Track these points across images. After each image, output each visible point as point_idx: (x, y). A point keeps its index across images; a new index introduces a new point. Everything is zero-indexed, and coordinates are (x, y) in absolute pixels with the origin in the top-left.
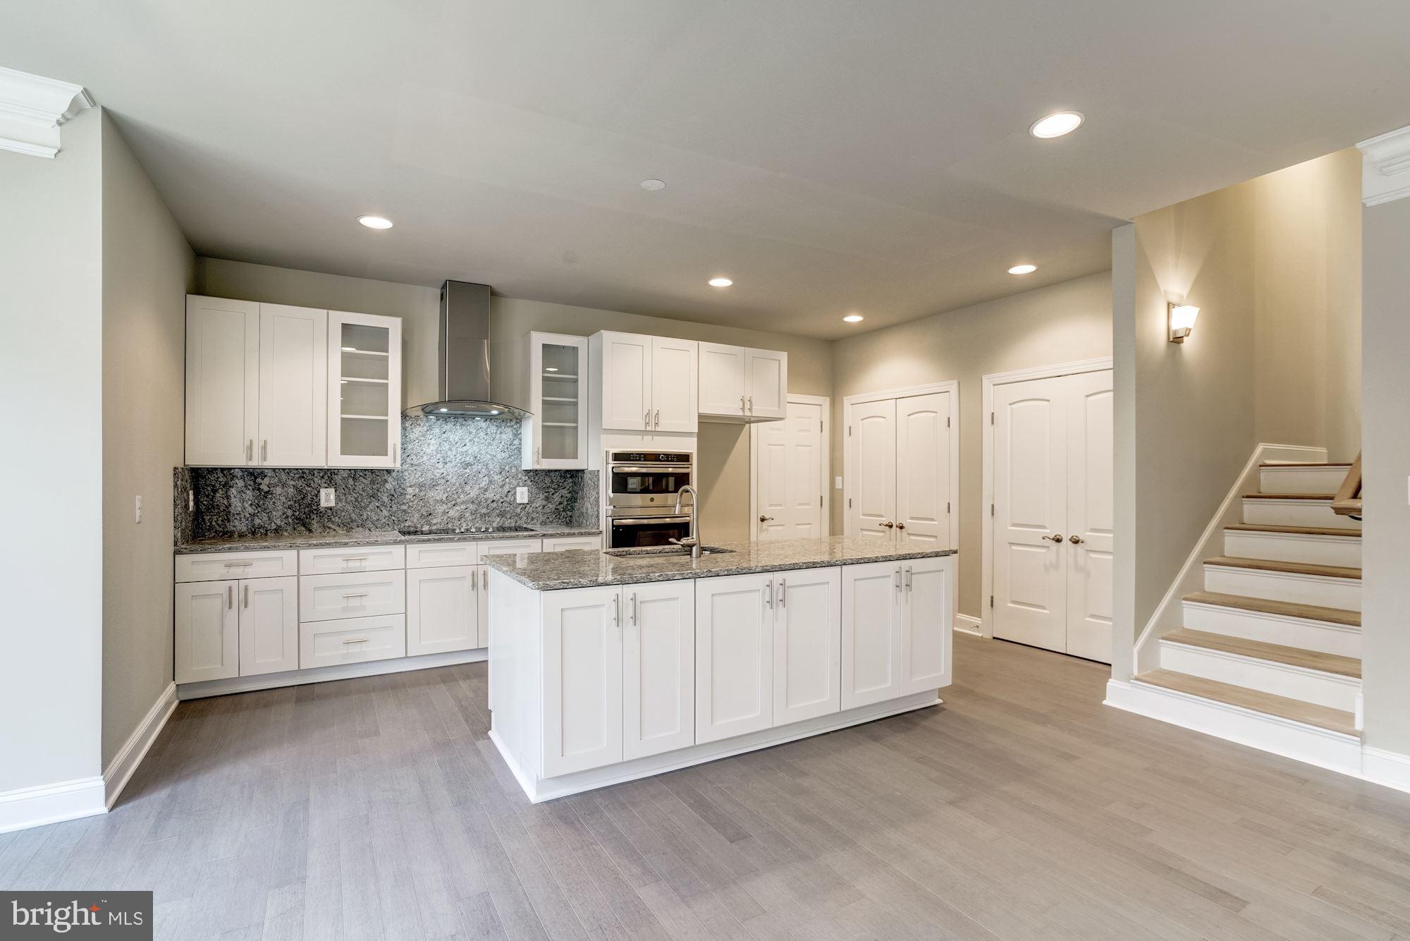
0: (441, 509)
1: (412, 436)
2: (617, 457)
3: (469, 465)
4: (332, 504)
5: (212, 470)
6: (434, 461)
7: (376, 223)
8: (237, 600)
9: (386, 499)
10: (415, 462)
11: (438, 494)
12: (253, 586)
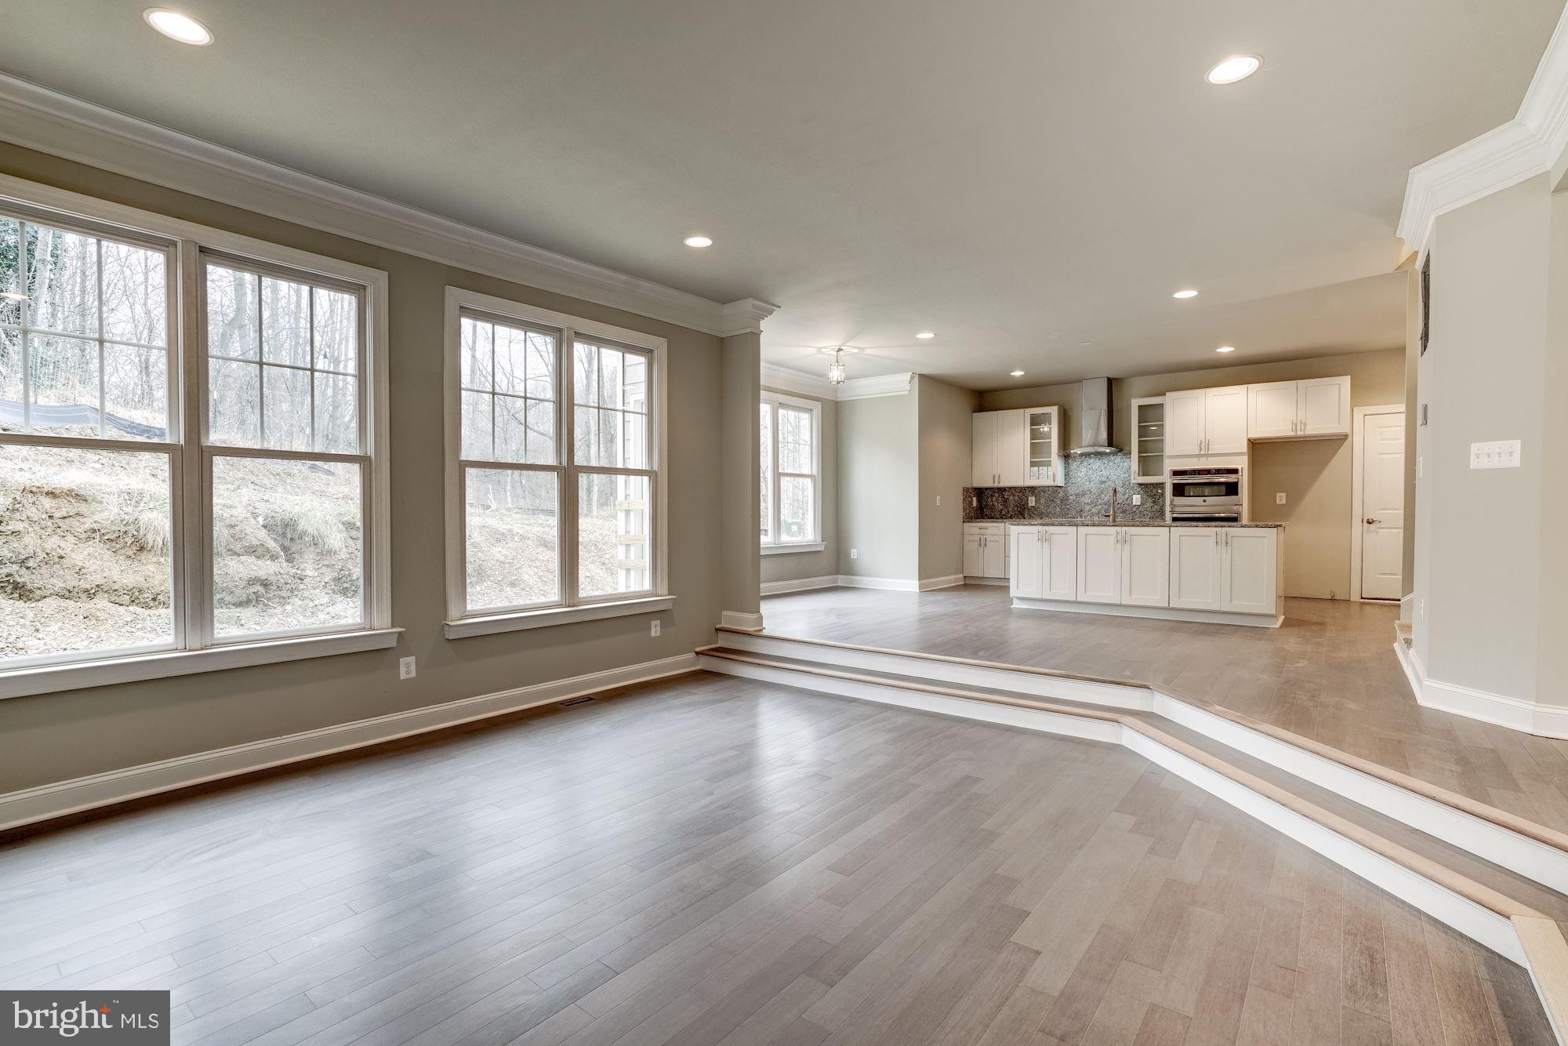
0: (1087, 508)
1: (1072, 468)
2: (1176, 473)
3: (1104, 482)
4: (1034, 504)
5: (987, 489)
6: (1083, 480)
7: (1018, 373)
8: (983, 543)
9: (1059, 502)
10: (1074, 482)
11: (1086, 499)
12: (988, 539)
